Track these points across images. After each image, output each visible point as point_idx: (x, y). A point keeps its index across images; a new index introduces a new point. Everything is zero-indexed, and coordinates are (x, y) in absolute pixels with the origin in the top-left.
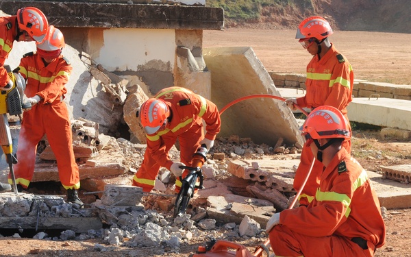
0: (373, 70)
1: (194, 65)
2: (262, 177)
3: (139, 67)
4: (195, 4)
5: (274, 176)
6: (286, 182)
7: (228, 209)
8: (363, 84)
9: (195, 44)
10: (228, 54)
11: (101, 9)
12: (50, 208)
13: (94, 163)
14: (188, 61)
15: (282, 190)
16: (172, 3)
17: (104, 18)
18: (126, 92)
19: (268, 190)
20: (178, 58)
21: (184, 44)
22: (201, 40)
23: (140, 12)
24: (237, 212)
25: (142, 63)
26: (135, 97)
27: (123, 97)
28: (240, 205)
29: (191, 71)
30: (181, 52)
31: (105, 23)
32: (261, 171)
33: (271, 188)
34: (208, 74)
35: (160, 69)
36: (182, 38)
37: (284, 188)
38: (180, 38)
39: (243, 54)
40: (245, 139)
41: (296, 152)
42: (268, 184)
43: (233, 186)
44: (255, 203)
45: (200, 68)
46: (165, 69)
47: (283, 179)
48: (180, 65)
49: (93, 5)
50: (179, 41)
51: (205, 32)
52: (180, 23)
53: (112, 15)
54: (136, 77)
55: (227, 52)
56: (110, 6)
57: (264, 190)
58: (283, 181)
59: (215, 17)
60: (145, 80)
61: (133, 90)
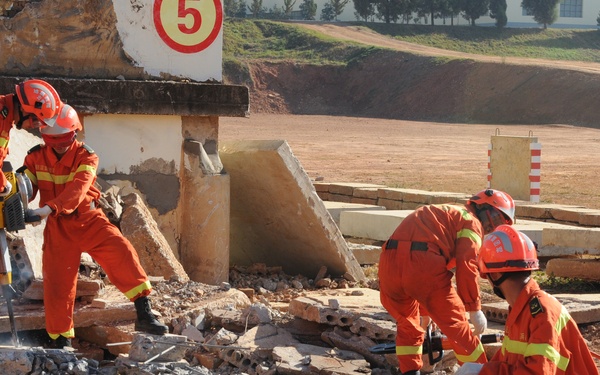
0: (367, 171)
1: (208, 166)
2: (344, 320)
3: (132, 168)
4: (208, 81)
5: (362, 318)
6: (380, 325)
7: (306, 364)
8: (384, 191)
9: (208, 136)
10: (252, 150)
11: (83, 88)
12: (58, 366)
13: (104, 304)
14: (200, 159)
15: (374, 337)
16: (177, 79)
17: (88, 100)
18: (121, 204)
19: (354, 338)
20: (186, 156)
21: (193, 136)
22: (217, 131)
23: (136, 92)
24: (319, 367)
25: (137, 163)
26: (136, 210)
27: (118, 211)
28: (321, 358)
29: (204, 173)
30: (190, 147)
31: (88, 107)
32: (342, 312)
33: (359, 335)
34: (226, 178)
35: (161, 171)
36: (190, 128)
37: (377, 335)
38: (187, 128)
39: (276, 149)
40: (274, 268)
41: (346, 285)
42: (354, 330)
43: (299, 332)
44: (340, 356)
45: (216, 169)
46: (168, 171)
47: (375, 321)
48: (188, 166)
49: (71, 82)
50: (187, 132)
51: (222, 120)
52: (190, 107)
53: (97, 96)
54: (128, 183)
55: (251, 147)
56: (95, 83)
57: (348, 338)
58: (375, 325)
59: (238, 99)
60: (140, 187)
61: (130, 200)
